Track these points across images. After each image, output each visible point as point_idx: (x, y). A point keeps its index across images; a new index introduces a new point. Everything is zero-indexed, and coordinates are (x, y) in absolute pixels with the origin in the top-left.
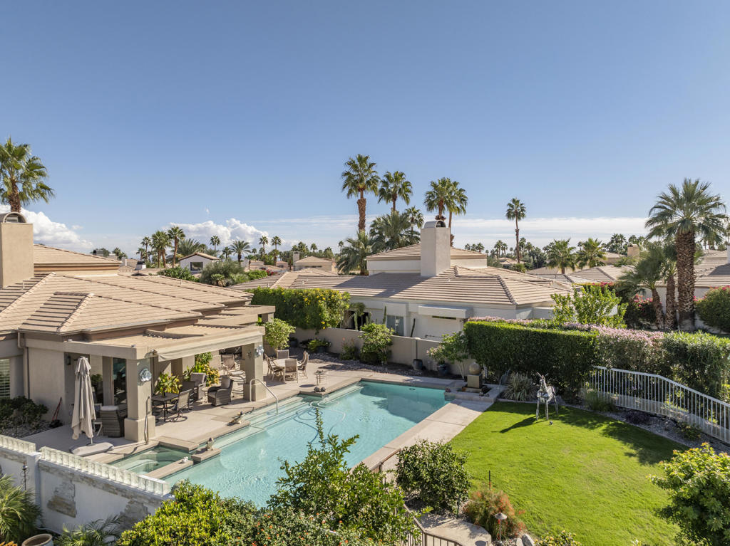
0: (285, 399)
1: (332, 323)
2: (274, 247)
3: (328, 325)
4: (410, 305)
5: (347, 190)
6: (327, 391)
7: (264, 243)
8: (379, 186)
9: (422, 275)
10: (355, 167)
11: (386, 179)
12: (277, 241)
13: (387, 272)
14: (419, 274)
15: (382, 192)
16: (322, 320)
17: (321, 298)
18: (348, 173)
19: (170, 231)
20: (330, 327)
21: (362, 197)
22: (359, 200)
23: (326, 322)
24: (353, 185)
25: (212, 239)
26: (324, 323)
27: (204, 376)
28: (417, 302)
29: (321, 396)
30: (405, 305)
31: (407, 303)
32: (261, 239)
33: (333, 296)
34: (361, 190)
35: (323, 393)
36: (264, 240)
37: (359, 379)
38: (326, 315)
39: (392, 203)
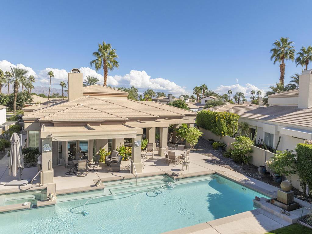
0: (152, 176)
1: (229, 133)
2: (258, 96)
3: (226, 134)
4: (279, 127)
5: (274, 59)
6: (179, 177)
7: (253, 94)
8: (296, 56)
9: (299, 107)
10: (279, 45)
11: (302, 52)
12: (260, 93)
13: (279, 105)
14: (297, 107)
15: (298, 59)
16: (222, 131)
17: (223, 118)
18: (274, 50)
19: (201, 86)
20: (227, 135)
21: (283, 62)
22: (281, 65)
23: (224, 133)
24: (278, 56)
25: (229, 91)
26: (223, 132)
27: (117, 154)
28: (283, 125)
29: (173, 179)
30: (275, 126)
31: (276, 126)
32: (252, 92)
33: (231, 117)
34: (282, 58)
35: (175, 177)
36: (253, 92)
37: (214, 172)
38: (225, 128)
39: (305, 66)
